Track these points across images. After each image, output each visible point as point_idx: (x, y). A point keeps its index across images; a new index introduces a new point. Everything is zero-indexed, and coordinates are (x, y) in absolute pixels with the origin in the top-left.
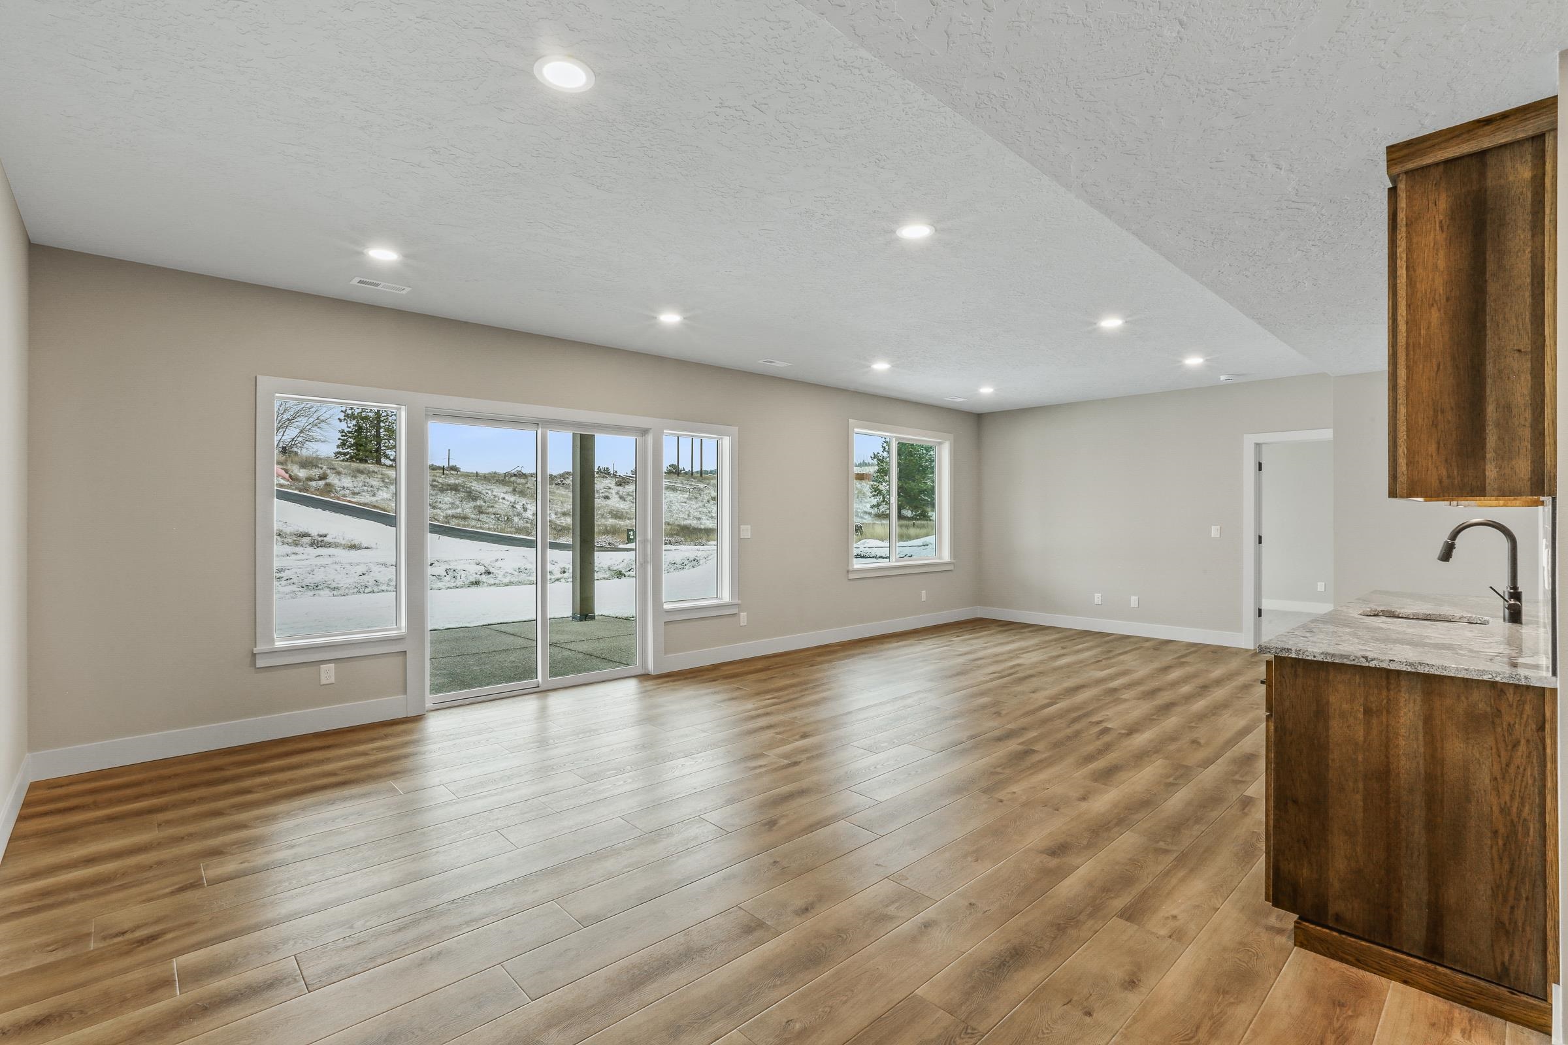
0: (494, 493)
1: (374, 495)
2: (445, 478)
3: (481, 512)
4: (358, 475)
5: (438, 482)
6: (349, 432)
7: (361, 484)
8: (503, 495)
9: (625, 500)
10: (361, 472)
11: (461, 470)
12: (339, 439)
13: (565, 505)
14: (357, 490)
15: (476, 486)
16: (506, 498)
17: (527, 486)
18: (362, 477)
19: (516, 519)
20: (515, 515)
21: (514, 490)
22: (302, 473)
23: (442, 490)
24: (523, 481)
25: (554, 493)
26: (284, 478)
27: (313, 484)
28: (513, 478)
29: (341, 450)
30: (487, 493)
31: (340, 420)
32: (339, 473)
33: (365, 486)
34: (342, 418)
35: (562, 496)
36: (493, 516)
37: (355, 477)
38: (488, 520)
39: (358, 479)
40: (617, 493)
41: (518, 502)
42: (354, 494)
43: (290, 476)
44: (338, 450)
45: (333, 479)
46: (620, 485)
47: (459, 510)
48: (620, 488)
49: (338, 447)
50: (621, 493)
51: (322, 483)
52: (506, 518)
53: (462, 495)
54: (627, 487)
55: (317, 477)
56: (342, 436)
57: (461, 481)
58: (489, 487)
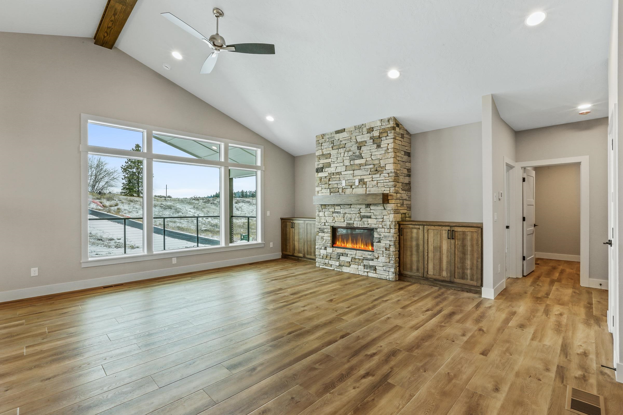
0: (186, 209)
1: (137, 213)
2: (166, 202)
4: (131, 203)
5: (163, 205)
6: (126, 184)
7: (132, 207)
8: (190, 210)
10: (132, 201)
11: (172, 197)
12: (122, 187)
14: (130, 211)
15: (179, 206)
16: (191, 211)
17: (199, 204)
18: (132, 204)
21: (194, 207)
22: (107, 203)
23: (165, 209)
24: (197, 202)
25: (210, 207)
26: (100, 206)
27: (112, 208)
28: (194, 201)
29: (123, 191)
30: (183, 209)
31: (123, 179)
32: (123, 203)
33: (134, 208)
34: (123, 178)
35: (213, 209)
37: (129, 204)
38: (184, 222)
39: (131, 205)
41: (196, 213)
42: (130, 212)
43: (103, 205)
44: (122, 191)
45: (120, 206)
46: (237, 203)
49: (122, 190)
50: (237, 207)
51: (116, 208)
52: (191, 221)
53: (173, 210)
54: (239, 204)
55: (114, 205)
56: (124, 185)
57: (172, 203)
58: (184, 206)
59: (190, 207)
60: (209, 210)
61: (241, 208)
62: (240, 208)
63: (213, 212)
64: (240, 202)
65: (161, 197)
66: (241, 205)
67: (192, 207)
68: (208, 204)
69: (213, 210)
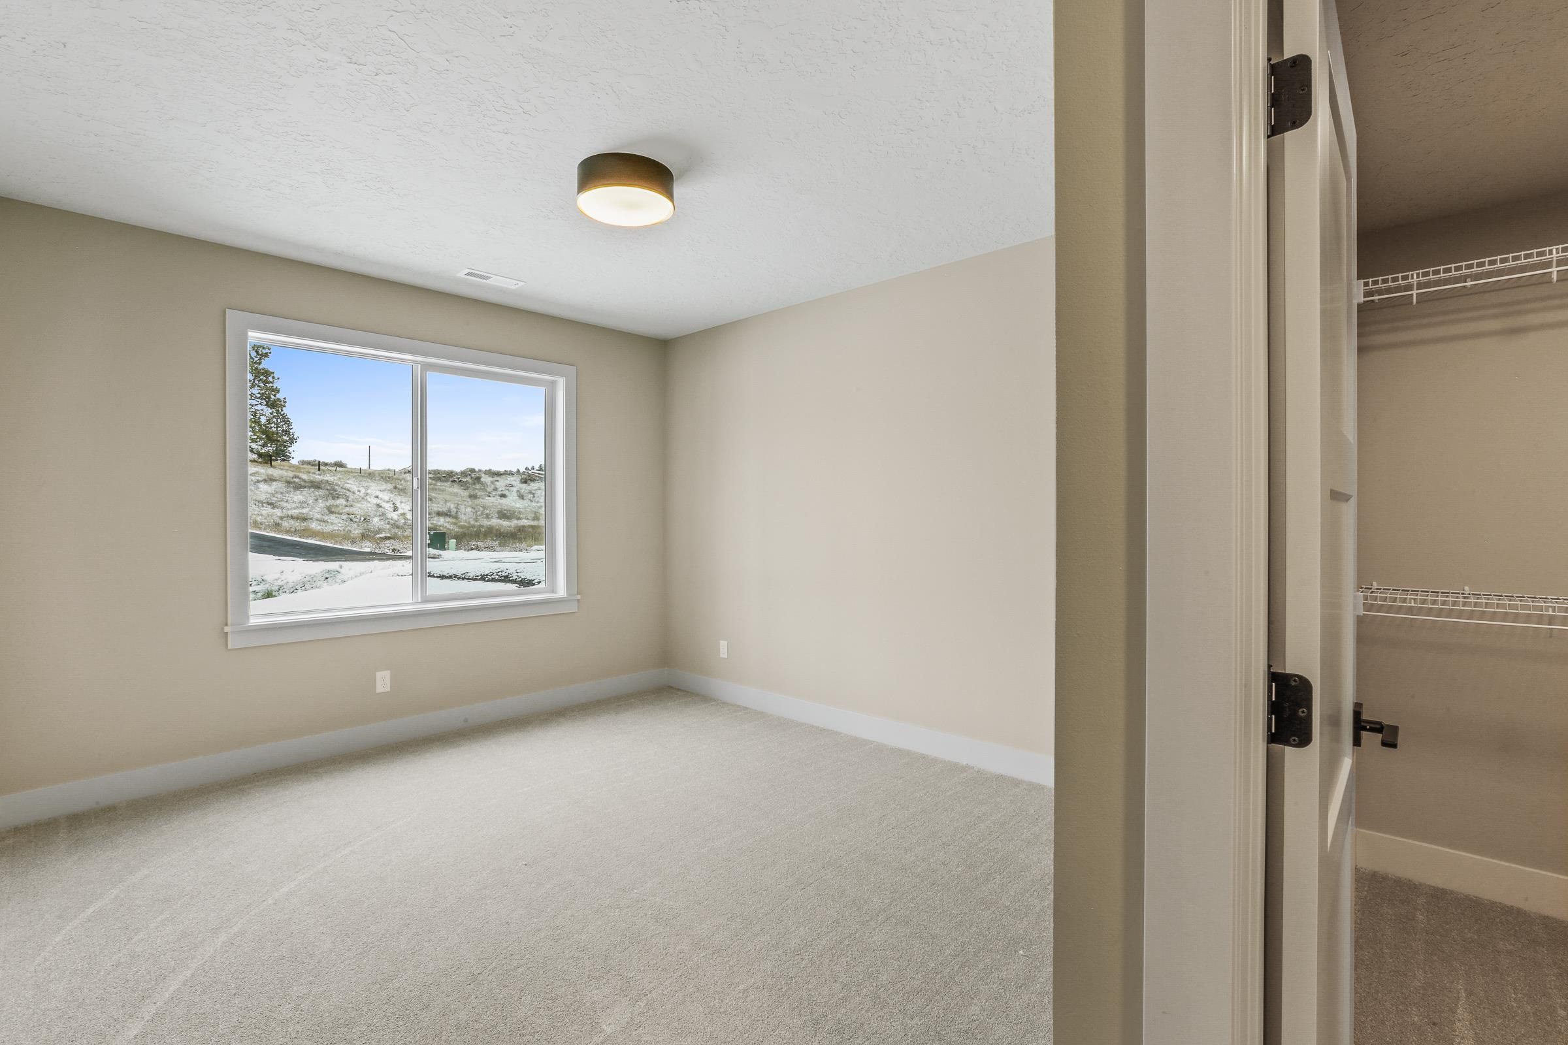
0: (369, 491)
3: (331, 512)
5: (300, 478)
9: (523, 499)
11: (349, 466)
13: (448, 504)
15: (352, 484)
16: (380, 496)
19: (376, 520)
20: (376, 516)
30: (359, 491)
36: (345, 517)
38: (336, 521)
40: (518, 491)
46: (525, 482)
47: (304, 511)
48: (524, 486)
52: (362, 519)
53: (321, 492)
54: (532, 484)
57: (336, 478)
58: (366, 484)
59: (383, 487)
60: (437, 496)
62: (530, 492)
63: (446, 501)
64: (535, 480)
65: (313, 465)
67: (390, 486)
69: (448, 497)
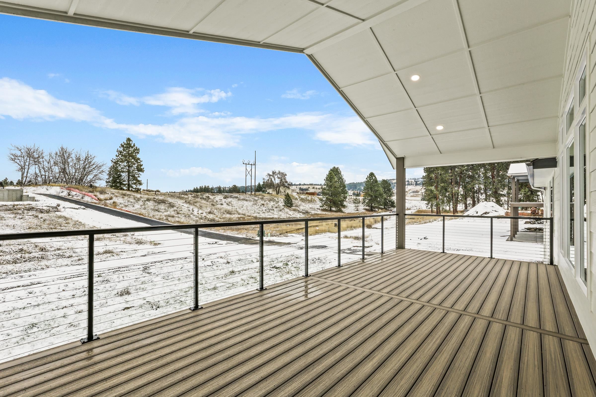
1: (134, 206)
3: (178, 213)
4: (124, 197)
5: (156, 199)
7: (127, 201)
10: (124, 195)
11: (161, 192)
14: (126, 204)
16: (184, 205)
17: (189, 199)
20: (191, 214)
21: (186, 202)
22: (102, 197)
23: (159, 203)
24: (186, 196)
25: (201, 202)
26: (95, 199)
27: (108, 201)
28: (183, 195)
30: (176, 203)
32: (117, 196)
39: (125, 199)
42: (126, 206)
43: (98, 199)
45: (115, 199)
46: (225, 198)
50: (226, 202)
51: (112, 201)
52: (188, 216)
53: (167, 205)
55: (109, 198)
57: (163, 197)
61: (231, 203)
62: (229, 203)
64: (228, 197)
66: (230, 201)
68: (198, 199)
